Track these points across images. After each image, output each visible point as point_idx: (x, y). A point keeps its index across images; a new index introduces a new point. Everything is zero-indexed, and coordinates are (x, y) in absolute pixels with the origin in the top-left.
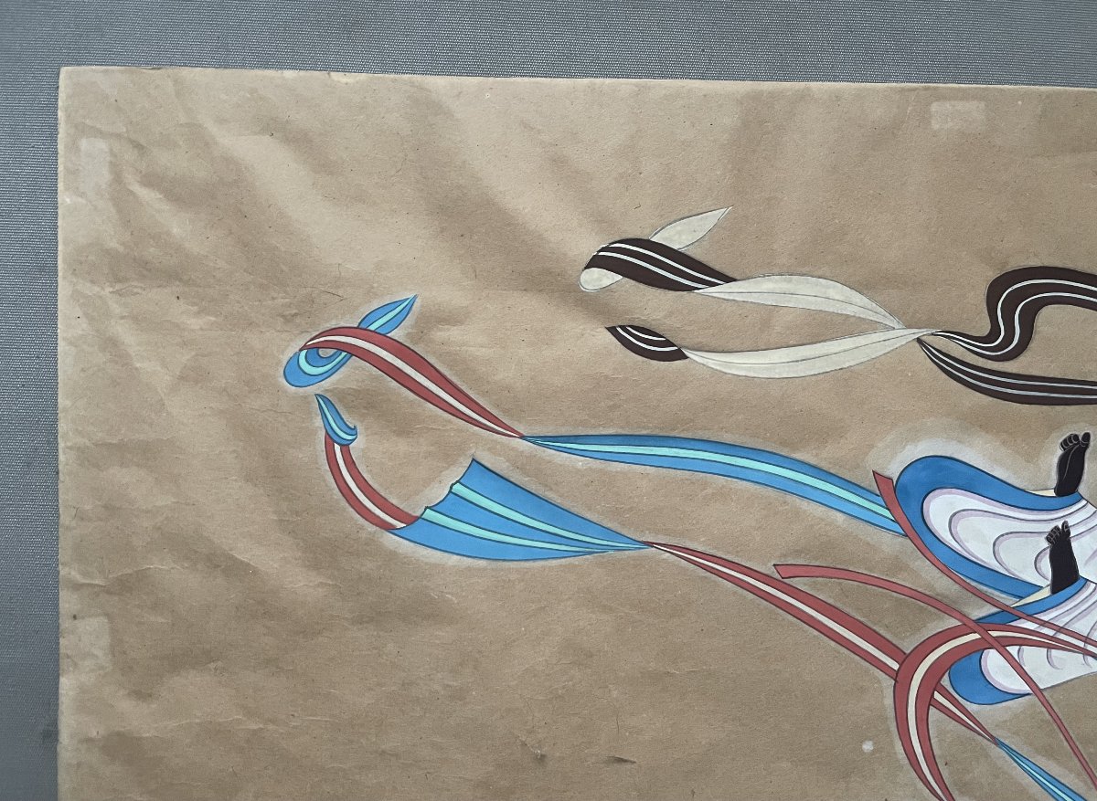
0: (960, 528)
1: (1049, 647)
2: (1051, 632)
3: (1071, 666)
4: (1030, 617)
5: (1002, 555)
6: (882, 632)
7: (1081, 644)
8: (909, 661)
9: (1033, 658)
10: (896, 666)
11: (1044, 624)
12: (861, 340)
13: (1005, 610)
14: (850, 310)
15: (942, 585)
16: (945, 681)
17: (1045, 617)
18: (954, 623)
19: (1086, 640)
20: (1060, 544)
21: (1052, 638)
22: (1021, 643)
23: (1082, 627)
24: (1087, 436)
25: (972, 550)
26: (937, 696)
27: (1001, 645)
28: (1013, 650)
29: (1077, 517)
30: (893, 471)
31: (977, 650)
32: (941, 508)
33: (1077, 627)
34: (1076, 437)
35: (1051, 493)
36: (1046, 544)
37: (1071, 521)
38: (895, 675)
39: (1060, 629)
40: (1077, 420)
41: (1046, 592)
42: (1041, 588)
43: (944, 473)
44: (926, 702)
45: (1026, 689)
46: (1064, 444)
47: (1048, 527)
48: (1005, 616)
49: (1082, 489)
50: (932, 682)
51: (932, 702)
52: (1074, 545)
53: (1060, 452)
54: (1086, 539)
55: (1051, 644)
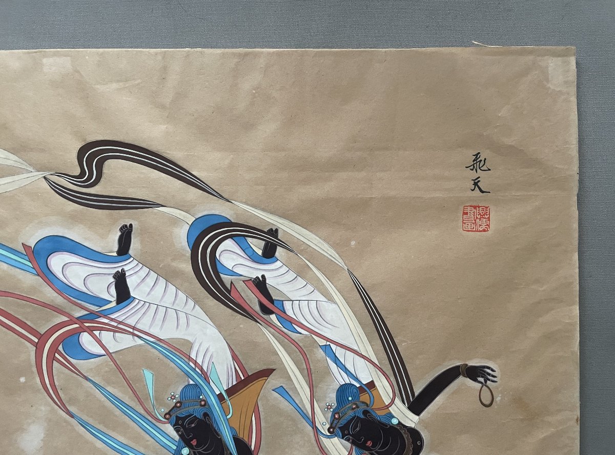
0: (68, 272)
1: (115, 332)
2: (115, 324)
3: (126, 341)
4: (105, 316)
5: (89, 285)
6: (29, 323)
7: (131, 330)
8: (43, 338)
9: (106, 337)
10: (36, 340)
11: (112, 320)
12: (16, 178)
13: (92, 313)
14: (9, 163)
15: (59, 300)
16: (60, 348)
17: (113, 316)
18: (66, 319)
19: (134, 328)
20: (120, 280)
21: (116, 327)
22: (101, 329)
23: (131, 322)
24: (131, 225)
25: (73, 282)
26: (57, 355)
27: (90, 331)
28: (97, 333)
29: (129, 266)
30: (32, 243)
31: (77, 333)
32: (57, 262)
33: (128, 322)
34: (126, 226)
35: (115, 254)
36: (113, 280)
37: (126, 268)
38: (36, 345)
39: (120, 323)
40: (126, 217)
41: (114, 304)
42: (111, 302)
43: (58, 244)
44: (51, 359)
45: (103, 352)
46: (121, 229)
47: (114, 271)
48: (92, 316)
49: (131, 252)
50: (54, 349)
51: (54, 358)
52: (128, 280)
53: (119, 233)
54: (134, 277)
55: (115, 330)
